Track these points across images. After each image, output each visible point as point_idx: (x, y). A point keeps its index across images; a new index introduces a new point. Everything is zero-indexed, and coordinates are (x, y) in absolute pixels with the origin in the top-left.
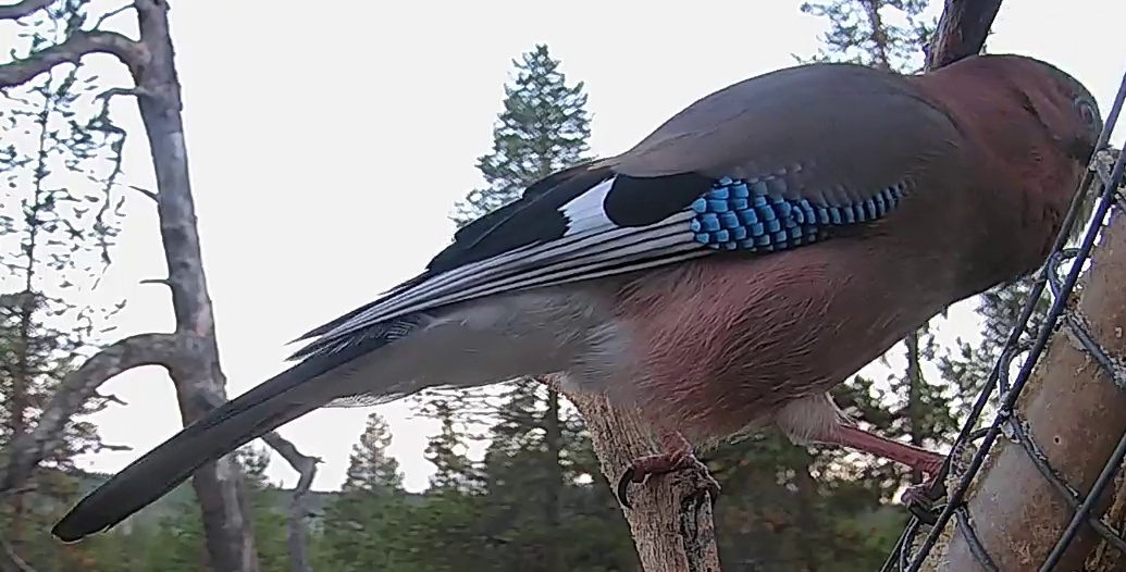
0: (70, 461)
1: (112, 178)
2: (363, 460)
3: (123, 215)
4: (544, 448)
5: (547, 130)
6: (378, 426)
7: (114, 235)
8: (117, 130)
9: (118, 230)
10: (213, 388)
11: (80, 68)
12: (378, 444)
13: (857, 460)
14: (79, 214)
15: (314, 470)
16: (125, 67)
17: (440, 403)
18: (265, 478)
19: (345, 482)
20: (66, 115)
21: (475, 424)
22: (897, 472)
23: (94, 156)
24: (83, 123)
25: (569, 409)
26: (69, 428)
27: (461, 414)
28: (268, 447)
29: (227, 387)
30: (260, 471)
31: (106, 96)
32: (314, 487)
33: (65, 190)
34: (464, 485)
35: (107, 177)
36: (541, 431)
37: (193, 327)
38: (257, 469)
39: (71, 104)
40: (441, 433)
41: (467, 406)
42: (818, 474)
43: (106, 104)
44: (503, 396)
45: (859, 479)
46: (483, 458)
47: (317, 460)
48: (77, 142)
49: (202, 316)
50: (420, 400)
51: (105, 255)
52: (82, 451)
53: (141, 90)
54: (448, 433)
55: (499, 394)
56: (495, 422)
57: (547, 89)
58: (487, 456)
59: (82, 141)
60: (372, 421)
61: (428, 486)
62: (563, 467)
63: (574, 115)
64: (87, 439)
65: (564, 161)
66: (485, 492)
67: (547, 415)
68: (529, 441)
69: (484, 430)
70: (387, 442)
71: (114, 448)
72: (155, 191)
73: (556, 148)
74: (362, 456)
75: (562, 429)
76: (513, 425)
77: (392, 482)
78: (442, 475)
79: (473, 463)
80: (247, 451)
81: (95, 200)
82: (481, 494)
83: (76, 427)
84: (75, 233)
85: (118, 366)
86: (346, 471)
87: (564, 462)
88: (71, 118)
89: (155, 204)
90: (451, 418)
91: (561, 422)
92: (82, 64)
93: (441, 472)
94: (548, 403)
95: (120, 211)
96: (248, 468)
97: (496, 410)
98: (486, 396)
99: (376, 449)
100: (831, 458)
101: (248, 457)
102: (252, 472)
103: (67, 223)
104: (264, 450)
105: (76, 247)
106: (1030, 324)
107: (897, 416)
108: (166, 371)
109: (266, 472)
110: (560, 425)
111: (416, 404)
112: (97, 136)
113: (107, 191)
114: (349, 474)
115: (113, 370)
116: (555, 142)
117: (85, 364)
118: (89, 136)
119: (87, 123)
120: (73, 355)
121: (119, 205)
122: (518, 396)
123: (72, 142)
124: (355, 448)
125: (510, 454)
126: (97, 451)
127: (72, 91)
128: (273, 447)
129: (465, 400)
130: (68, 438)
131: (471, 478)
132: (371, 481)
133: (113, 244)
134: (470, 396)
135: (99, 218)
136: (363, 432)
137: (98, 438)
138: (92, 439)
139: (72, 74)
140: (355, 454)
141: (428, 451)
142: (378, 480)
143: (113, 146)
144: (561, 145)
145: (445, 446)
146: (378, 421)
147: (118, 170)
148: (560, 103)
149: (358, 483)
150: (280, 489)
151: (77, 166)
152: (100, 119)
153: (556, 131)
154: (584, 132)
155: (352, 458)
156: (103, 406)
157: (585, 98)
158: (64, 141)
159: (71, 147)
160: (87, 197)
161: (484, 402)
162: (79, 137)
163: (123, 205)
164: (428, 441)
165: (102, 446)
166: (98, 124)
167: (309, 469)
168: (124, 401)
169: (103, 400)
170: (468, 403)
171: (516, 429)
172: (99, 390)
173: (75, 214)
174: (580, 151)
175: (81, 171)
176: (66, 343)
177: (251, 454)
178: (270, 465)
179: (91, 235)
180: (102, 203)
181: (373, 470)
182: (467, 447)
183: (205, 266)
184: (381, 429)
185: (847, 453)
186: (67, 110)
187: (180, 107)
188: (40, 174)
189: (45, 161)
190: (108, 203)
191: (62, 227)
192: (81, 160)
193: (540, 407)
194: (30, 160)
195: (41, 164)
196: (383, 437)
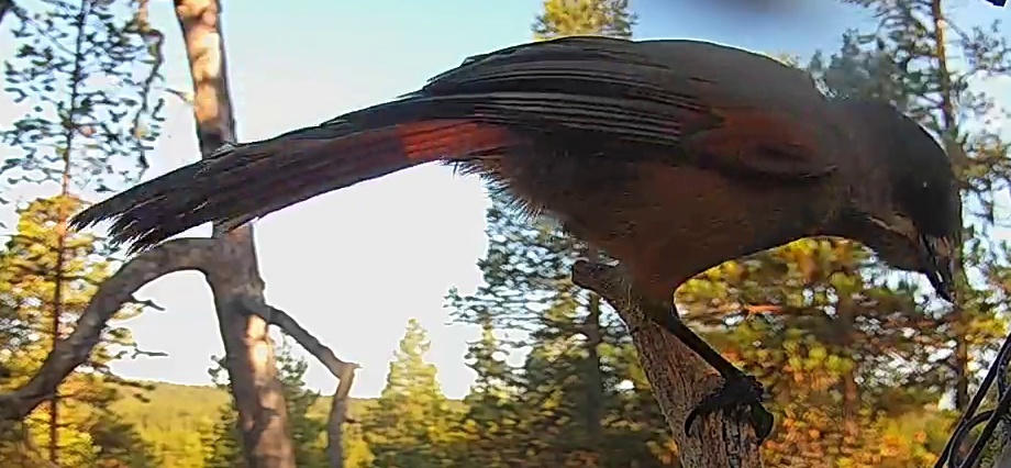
0: (105, 366)
1: (149, 81)
2: (403, 365)
3: (162, 119)
4: (585, 354)
6: (418, 331)
7: (151, 139)
8: (154, 34)
9: (157, 135)
10: (252, 292)
12: (417, 350)
13: (901, 366)
14: (115, 118)
15: (351, 377)
17: (480, 309)
18: (303, 384)
19: (384, 387)
20: (103, 18)
21: (515, 330)
22: (941, 379)
23: (131, 59)
24: (120, 25)
25: (610, 315)
26: (105, 335)
27: (501, 319)
28: (305, 352)
29: (265, 293)
30: (298, 377)
33: (102, 93)
34: (504, 391)
35: (144, 80)
36: (581, 337)
38: (295, 375)
39: (109, 6)
40: (481, 338)
41: (507, 312)
42: (862, 380)
43: (143, 7)
44: (544, 301)
45: (902, 385)
46: (523, 364)
47: (357, 366)
48: (114, 45)
50: (459, 306)
51: (142, 160)
54: (488, 338)
55: (539, 299)
56: (536, 328)
58: (528, 362)
59: (119, 44)
60: (411, 326)
61: (468, 392)
62: (604, 373)
64: (123, 344)
66: (525, 398)
67: (588, 320)
68: (569, 347)
69: (525, 336)
70: (426, 347)
71: (151, 354)
72: (191, 94)
74: (402, 361)
75: (603, 335)
76: (554, 330)
77: (430, 388)
78: (482, 381)
79: (513, 368)
80: (285, 357)
81: (131, 103)
82: (520, 400)
83: (113, 332)
84: (112, 137)
85: (153, 271)
86: (386, 377)
87: (606, 368)
88: (108, 21)
89: (191, 110)
90: (491, 324)
91: (601, 327)
93: (482, 378)
94: (588, 308)
95: (158, 115)
96: (286, 374)
97: (536, 315)
98: (527, 301)
99: (415, 355)
100: (876, 363)
101: (285, 363)
102: (291, 377)
103: (104, 126)
104: (302, 356)
105: (114, 152)
107: (940, 322)
108: (202, 276)
109: (303, 379)
110: (602, 331)
111: (455, 309)
112: (135, 38)
114: (388, 380)
115: (152, 275)
117: (121, 269)
118: (127, 39)
119: (124, 26)
120: (109, 260)
121: (157, 109)
122: (559, 302)
123: (109, 45)
124: (395, 353)
125: (551, 359)
126: (134, 357)
128: (311, 352)
129: (506, 305)
130: (102, 344)
131: (512, 383)
132: (410, 388)
133: (152, 148)
134: (510, 302)
135: (136, 121)
136: (403, 338)
137: (135, 345)
138: (128, 345)
140: (395, 360)
141: (467, 357)
142: (417, 387)
143: (150, 48)
145: (485, 353)
146: (417, 327)
147: (155, 73)
149: (398, 389)
150: (319, 396)
151: (114, 70)
152: (135, 20)
155: (392, 364)
156: (140, 310)
158: (101, 44)
159: (108, 50)
160: (123, 100)
161: (524, 307)
162: (116, 40)
163: (162, 110)
164: (468, 347)
165: (138, 352)
166: (135, 27)
167: (348, 374)
168: (161, 306)
169: (138, 306)
170: (508, 308)
171: (557, 335)
172: (136, 295)
173: (111, 117)
175: (117, 74)
176: (102, 248)
177: (290, 360)
178: (307, 371)
179: (128, 139)
180: (140, 106)
181: (412, 376)
182: (507, 353)
184: (421, 335)
185: (891, 359)
186: (104, 13)
188: (77, 77)
189: (82, 64)
190: (145, 107)
191: (100, 130)
192: (118, 63)
193: (582, 312)
194: (66, 63)
195: (78, 67)
196: (423, 343)
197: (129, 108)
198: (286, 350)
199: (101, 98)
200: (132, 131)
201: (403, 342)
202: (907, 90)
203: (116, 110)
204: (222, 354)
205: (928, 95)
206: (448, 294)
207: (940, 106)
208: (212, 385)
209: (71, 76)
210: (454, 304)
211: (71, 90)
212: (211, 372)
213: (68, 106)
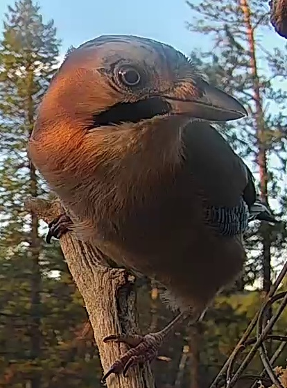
4: (29, 254)
5: (31, 51)
25: (45, 228)
36: (27, 244)
44: (3, 221)
57: (31, 26)
62: (41, 265)
63: (48, 43)
65: (42, 71)
67: (31, 234)
68: (20, 250)
73: (37, 63)
87: (42, 263)
91: (39, 237)
94: (31, 225)
110: (39, 239)
116: (36, 59)
122: (13, 222)
125: (8, 258)
144: (41, 60)
148: (39, 34)
153: (36, 52)
154: (54, 52)
157: (55, 30)
171: (11, 243)
174: (52, 64)
193: (27, 228)
202: (232, 87)
205: (246, 91)
207: (253, 98)
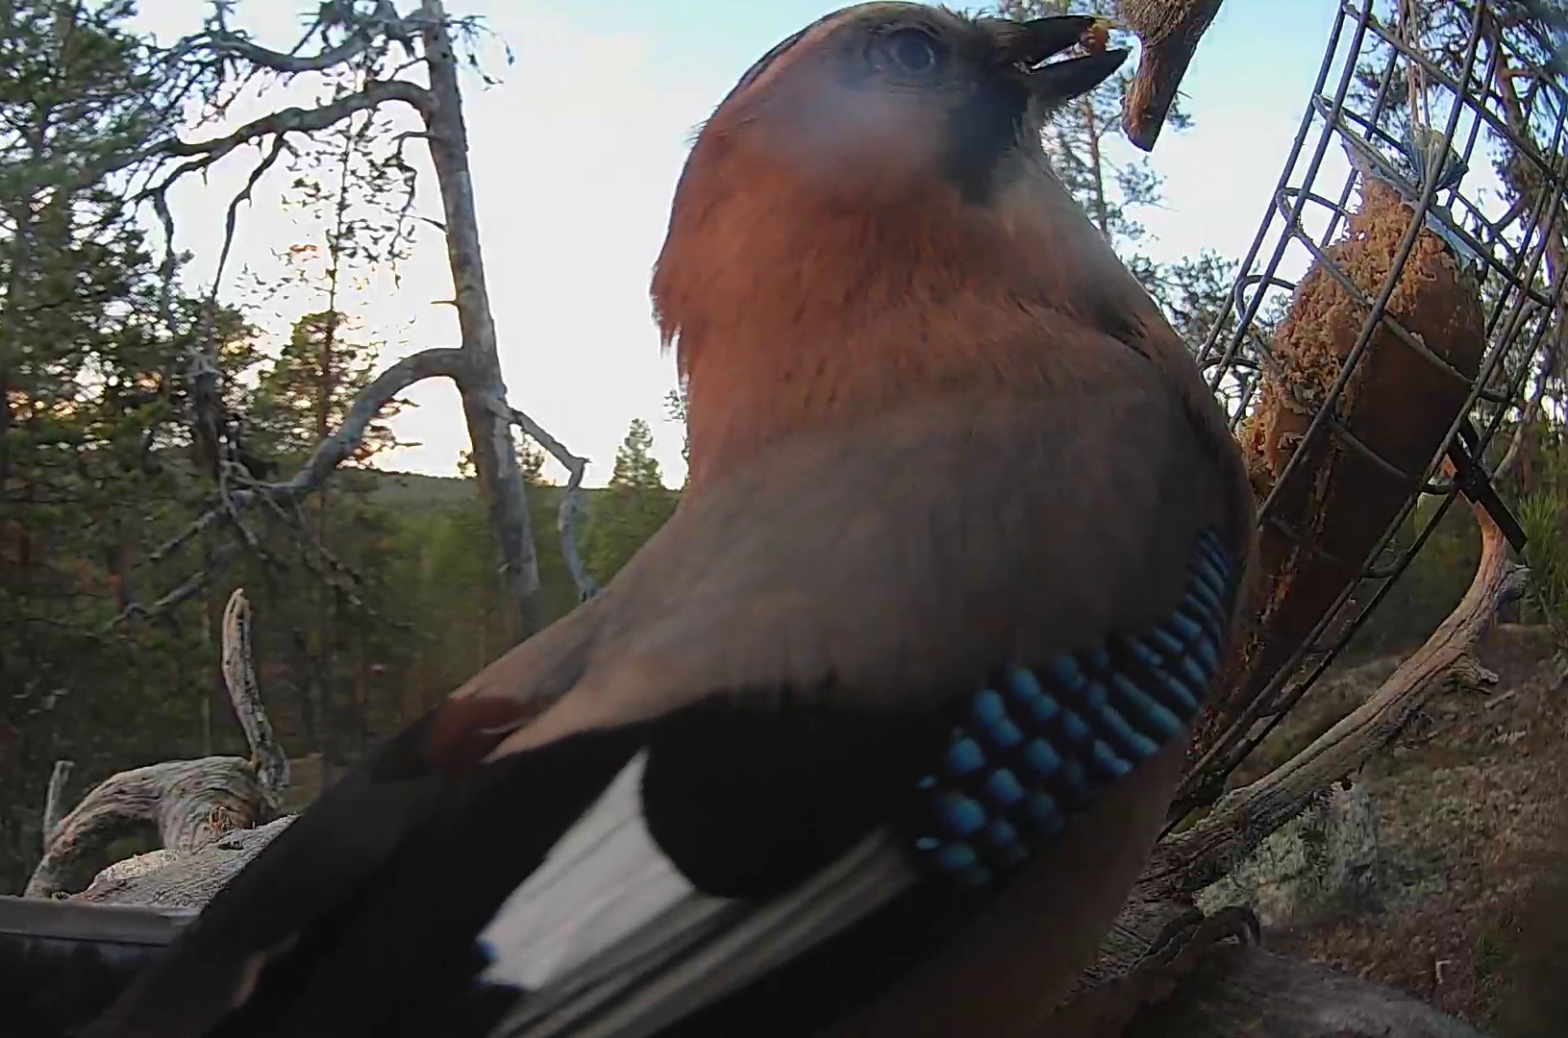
0: (367, 460)
1: (404, 209)
2: (627, 460)
3: (414, 242)
6: (641, 430)
7: (406, 260)
8: (408, 169)
9: (410, 255)
11: (377, 113)
12: (641, 446)
14: (376, 241)
15: (582, 470)
16: (417, 112)
18: (540, 475)
19: (610, 479)
20: (365, 154)
23: (389, 191)
24: (379, 161)
26: (367, 431)
28: (543, 449)
29: (507, 396)
30: (536, 470)
31: (402, 137)
32: (583, 485)
33: (363, 220)
35: (399, 208)
37: (478, 343)
38: (533, 468)
39: (369, 145)
43: (400, 146)
47: (586, 461)
48: (374, 178)
49: (485, 333)
50: (677, 406)
52: (380, 450)
53: (432, 133)
59: (379, 177)
60: (635, 426)
64: (383, 440)
70: (648, 444)
71: (408, 445)
72: (443, 222)
74: (627, 456)
77: (653, 480)
80: (524, 453)
81: (389, 229)
83: (374, 430)
84: (371, 258)
86: (613, 469)
88: (370, 157)
89: (443, 234)
92: (379, 110)
95: (411, 238)
96: (525, 467)
99: (639, 451)
101: (525, 458)
102: (529, 471)
103: (366, 250)
104: (540, 452)
105: (374, 271)
106: (1218, 340)
108: (452, 381)
109: (541, 470)
111: (674, 408)
112: (393, 172)
113: (399, 221)
114: (615, 473)
115: (406, 380)
117: (383, 374)
118: (384, 173)
119: (383, 161)
120: (371, 366)
121: (410, 234)
123: (369, 179)
124: (621, 450)
126: (393, 448)
127: (370, 133)
128: (547, 448)
130: (364, 440)
132: (634, 479)
135: (392, 245)
136: (627, 435)
137: (393, 439)
138: (388, 439)
139: (370, 117)
140: (621, 455)
141: (684, 452)
142: (640, 478)
143: (406, 181)
146: (640, 426)
147: (410, 203)
149: (623, 481)
150: (553, 486)
151: (375, 200)
152: (393, 157)
155: (618, 458)
156: (398, 410)
158: (363, 178)
159: (368, 183)
160: (383, 227)
162: (376, 174)
163: (414, 233)
165: (397, 444)
166: (393, 162)
167: (579, 469)
169: (396, 405)
172: (395, 397)
173: (371, 241)
175: (378, 203)
176: (364, 356)
177: (528, 455)
178: (544, 465)
179: (385, 260)
180: (394, 233)
181: (636, 469)
183: (488, 289)
184: (643, 433)
186: (366, 151)
187: (467, 149)
188: (342, 206)
189: (345, 195)
190: (399, 234)
191: (361, 253)
192: (378, 194)
194: (332, 195)
195: (343, 198)
196: (646, 440)
197: (387, 234)
198: (525, 446)
199: (363, 225)
200: (390, 252)
201: (627, 441)
203: (376, 235)
204: (469, 450)
206: (668, 395)
208: (461, 476)
209: (337, 206)
210: (673, 405)
211: (337, 218)
212: (460, 465)
213: (335, 232)
